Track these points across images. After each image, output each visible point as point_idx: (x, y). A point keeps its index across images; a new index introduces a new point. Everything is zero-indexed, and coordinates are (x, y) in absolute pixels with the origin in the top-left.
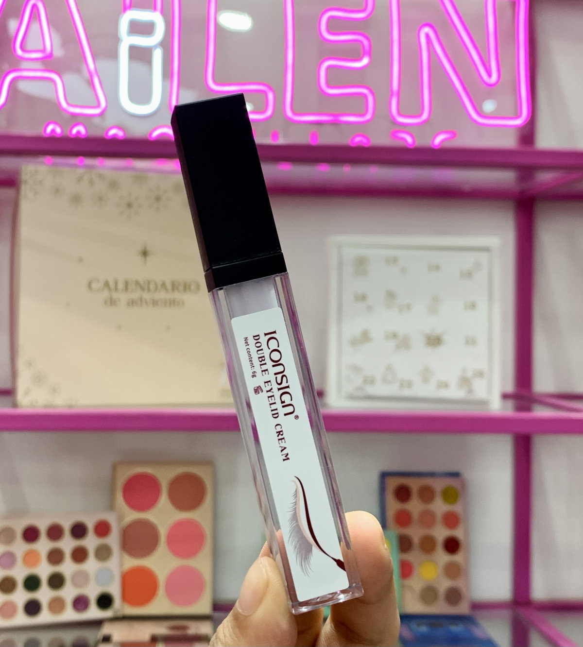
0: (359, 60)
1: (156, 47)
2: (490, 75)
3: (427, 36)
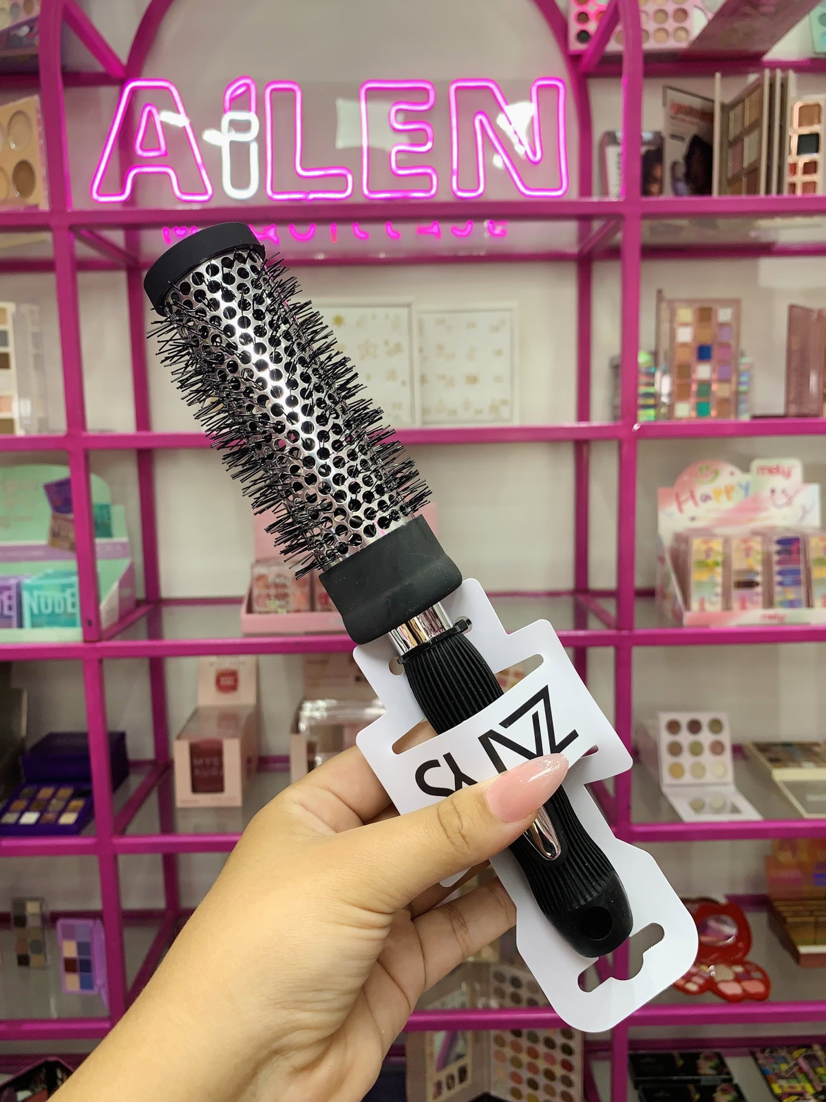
0: (424, 144)
1: (251, 141)
2: (534, 153)
3: (481, 122)
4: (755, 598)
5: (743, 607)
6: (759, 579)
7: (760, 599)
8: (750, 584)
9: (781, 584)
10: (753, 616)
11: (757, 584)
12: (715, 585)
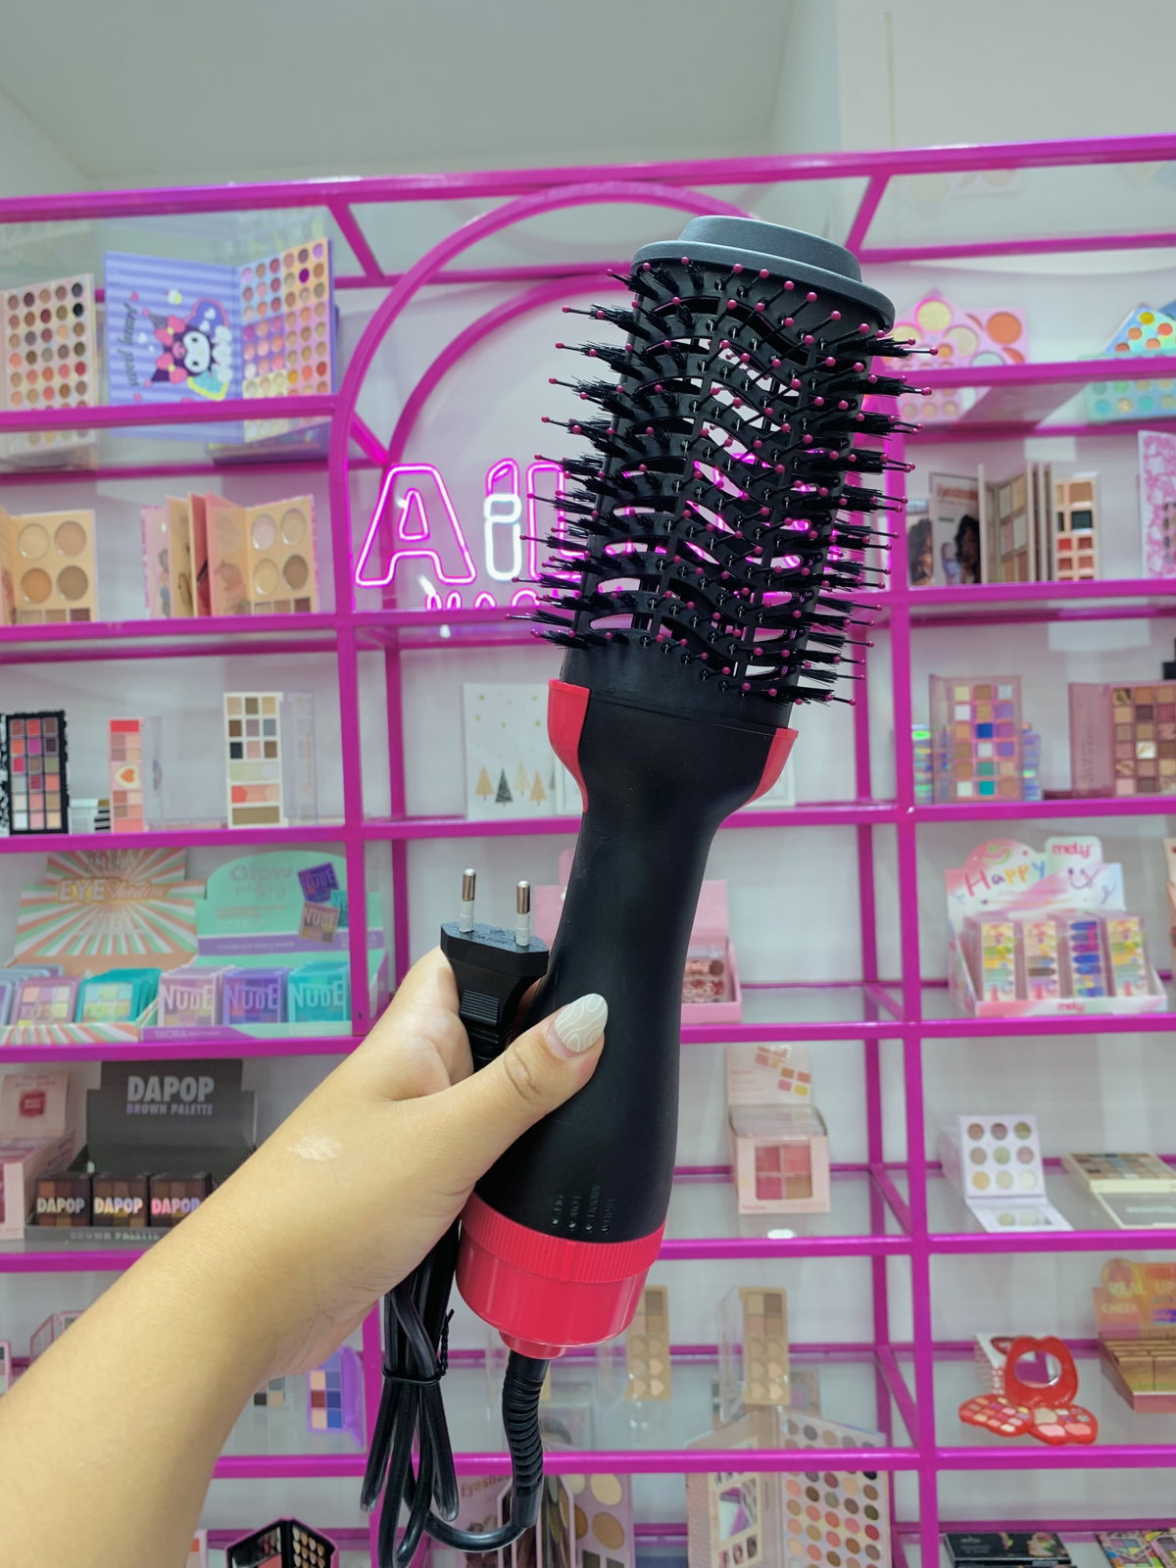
1: (514, 522)
4: (1052, 987)
5: (1039, 996)
6: (1055, 966)
7: (1057, 987)
8: (1046, 972)
9: (1079, 971)
10: (1049, 1005)
11: (1053, 972)
12: (1008, 973)
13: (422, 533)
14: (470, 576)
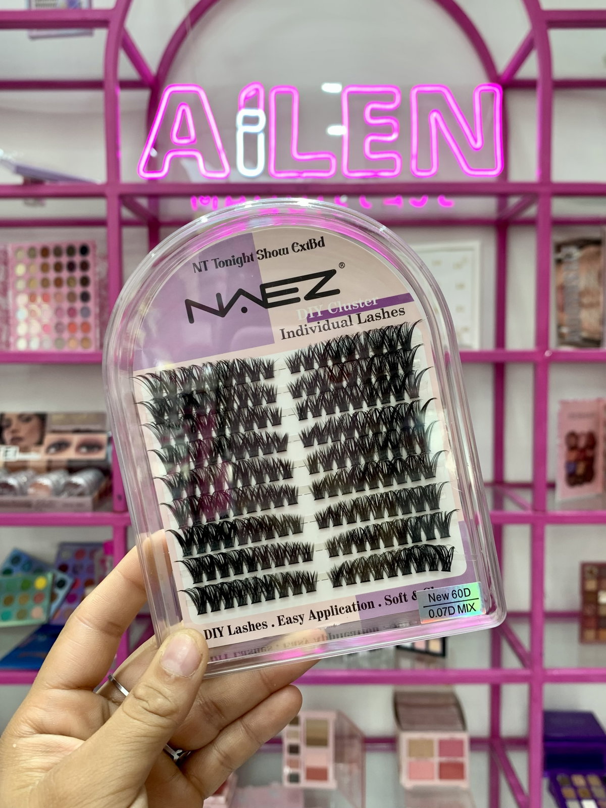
0: (390, 135)
1: (260, 132)
2: (476, 142)
3: (435, 119)
13: (189, 138)
14: (224, 171)
